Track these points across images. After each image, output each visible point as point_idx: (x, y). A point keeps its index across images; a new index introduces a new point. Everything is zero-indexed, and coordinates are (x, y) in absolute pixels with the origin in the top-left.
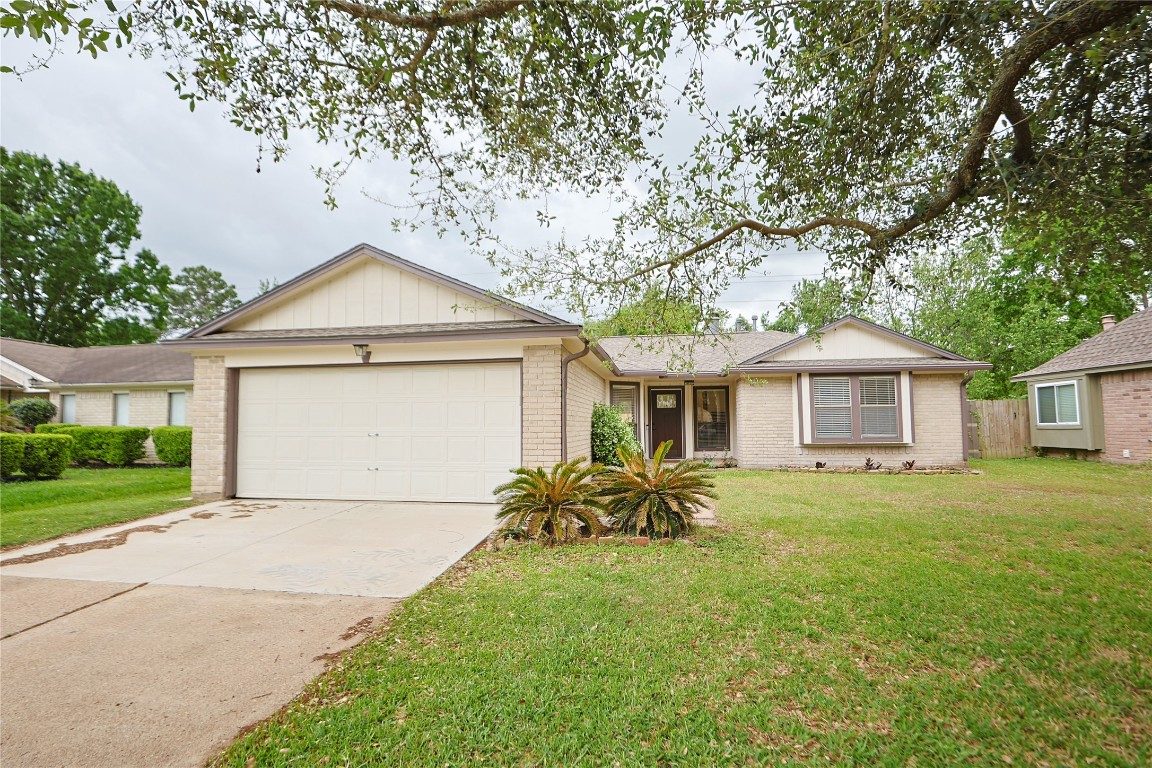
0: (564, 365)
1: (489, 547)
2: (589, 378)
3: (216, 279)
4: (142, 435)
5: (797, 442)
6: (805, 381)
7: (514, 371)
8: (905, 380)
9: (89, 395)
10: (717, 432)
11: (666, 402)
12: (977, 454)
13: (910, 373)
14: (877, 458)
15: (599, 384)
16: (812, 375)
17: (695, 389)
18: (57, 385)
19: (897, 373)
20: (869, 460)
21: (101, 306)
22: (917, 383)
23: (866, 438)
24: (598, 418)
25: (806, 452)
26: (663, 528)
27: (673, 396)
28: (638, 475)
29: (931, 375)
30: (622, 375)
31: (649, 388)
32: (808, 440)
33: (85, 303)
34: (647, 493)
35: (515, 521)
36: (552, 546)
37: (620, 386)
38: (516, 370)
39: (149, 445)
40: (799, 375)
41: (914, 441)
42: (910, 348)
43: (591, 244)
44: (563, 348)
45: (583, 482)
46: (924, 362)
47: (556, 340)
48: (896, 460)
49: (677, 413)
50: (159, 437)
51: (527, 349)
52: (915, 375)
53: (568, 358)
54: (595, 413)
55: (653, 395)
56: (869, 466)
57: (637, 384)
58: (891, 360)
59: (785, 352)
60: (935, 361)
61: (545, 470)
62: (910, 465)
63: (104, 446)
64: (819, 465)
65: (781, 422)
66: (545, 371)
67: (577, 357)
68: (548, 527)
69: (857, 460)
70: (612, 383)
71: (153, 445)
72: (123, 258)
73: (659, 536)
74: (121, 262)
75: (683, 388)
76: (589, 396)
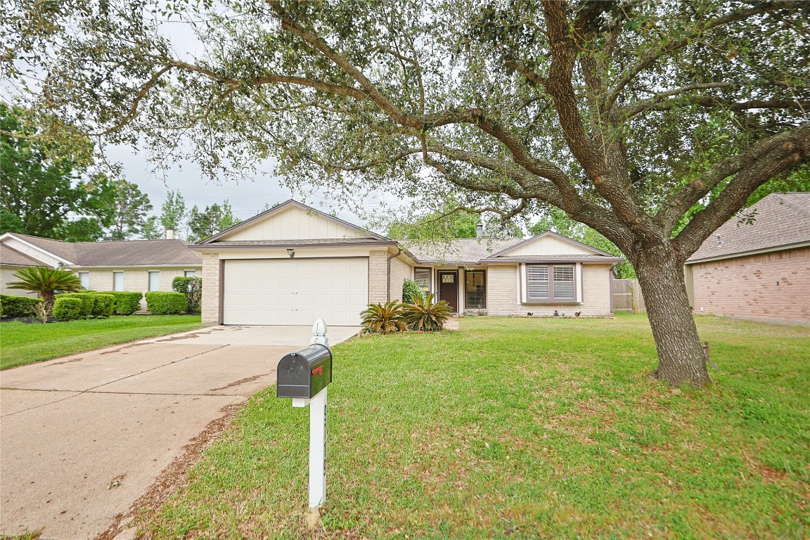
0: (389, 260)
1: (359, 336)
2: (402, 266)
3: (134, 190)
4: (139, 296)
5: (519, 303)
6: (523, 268)
7: (364, 263)
8: (578, 267)
9: (97, 273)
10: (477, 297)
11: (448, 279)
12: (632, 311)
13: (581, 263)
14: (561, 311)
15: (408, 269)
16: (527, 264)
17: (466, 271)
18: (79, 266)
19: (574, 264)
20: (556, 311)
21: (66, 211)
22: (586, 269)
23: (556, 300)
24: (406, 286)
25: (524, 307)
26: (429, 327)
27: (452, 276)
28: (419, 306)
29: (594, 265)
30: (421, 263)
31: (438, 271)
32: (524, 301)
33: (54, 208)
34: (423, 314)
35: (369, 325)
36: (385, 334)
37: (420, 269)
38: (366, 261)
39: (143, 303)
40: (520, 264)
41: (583, 301)
42: (583, 249)
43: (402, 208)
44: (389, 252)
45: (398, 309)
46: (589, 257)
47: (385, 248)
48: (570, 312)
49: (454, 286)
50: (150, 298)
51: (371, 252)
52: (584, 265)
53: (392, 256)
54: (404, 285)
55: (440, 274)
56: (556, 315)
57: (430, 269)
58: (572, 256)
59: (513, 251)
60: (595, 257)
61: (381, 304)
62: (578, 314)
63: (118, 303)
64: (529, 314)
65: (511, 291)
66: (380, 262)
67: (395, 256)
68: (383, 327)
69: (550, 311)
70: (415, 268)
71: (146, 303)
72: (80, 178)
73: (427, 330)
74: (79, 180)
75: (458, 271)
76: (403, 274)
